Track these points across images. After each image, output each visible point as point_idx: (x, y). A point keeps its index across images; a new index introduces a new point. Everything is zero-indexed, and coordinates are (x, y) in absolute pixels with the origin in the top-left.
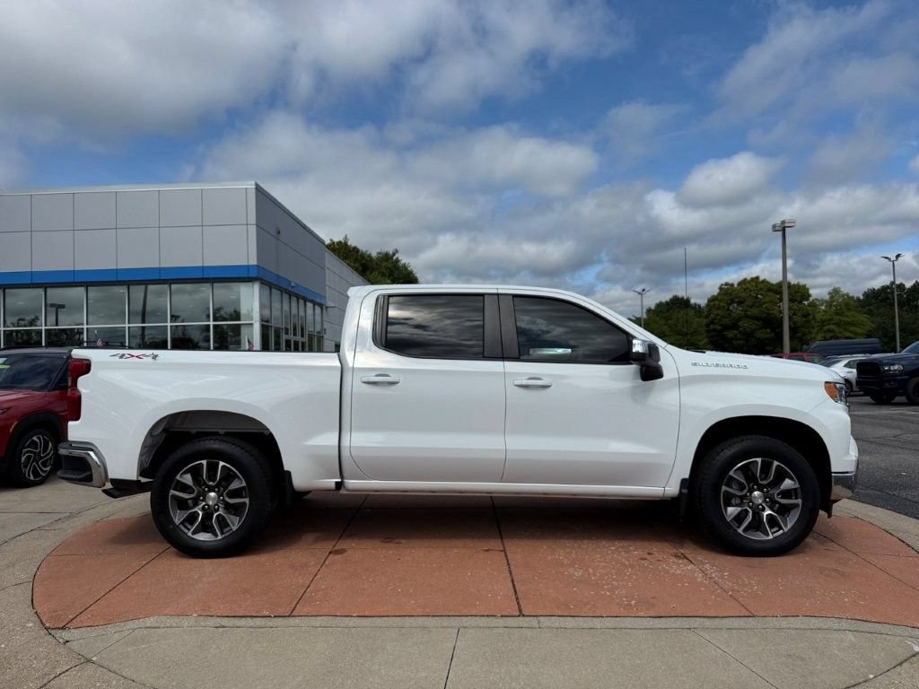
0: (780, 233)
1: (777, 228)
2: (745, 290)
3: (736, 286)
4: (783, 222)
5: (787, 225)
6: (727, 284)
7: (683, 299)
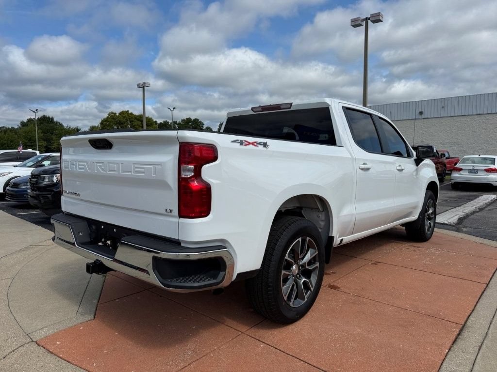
0: (142, 89)
1: (140, 86)
2: (124, 117)
3: (117, 114)
4: (144, 83)
5: (146, 85)
6: (112, 113)
7: (49, 118)
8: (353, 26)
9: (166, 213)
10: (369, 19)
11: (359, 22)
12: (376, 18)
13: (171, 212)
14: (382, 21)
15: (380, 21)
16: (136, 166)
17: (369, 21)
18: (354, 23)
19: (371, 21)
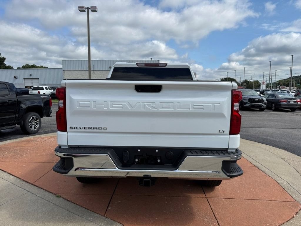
8: (79, 10)
9: (219, 133)
10: (90, 8)
11: (84, 9)
12: (95, 9)
13: (223, 132)
14: (97, 12)
15: (96, 11)
16: (195, 104)
17: (90, 10)
18: (80, 9)
19: (91, 10)
